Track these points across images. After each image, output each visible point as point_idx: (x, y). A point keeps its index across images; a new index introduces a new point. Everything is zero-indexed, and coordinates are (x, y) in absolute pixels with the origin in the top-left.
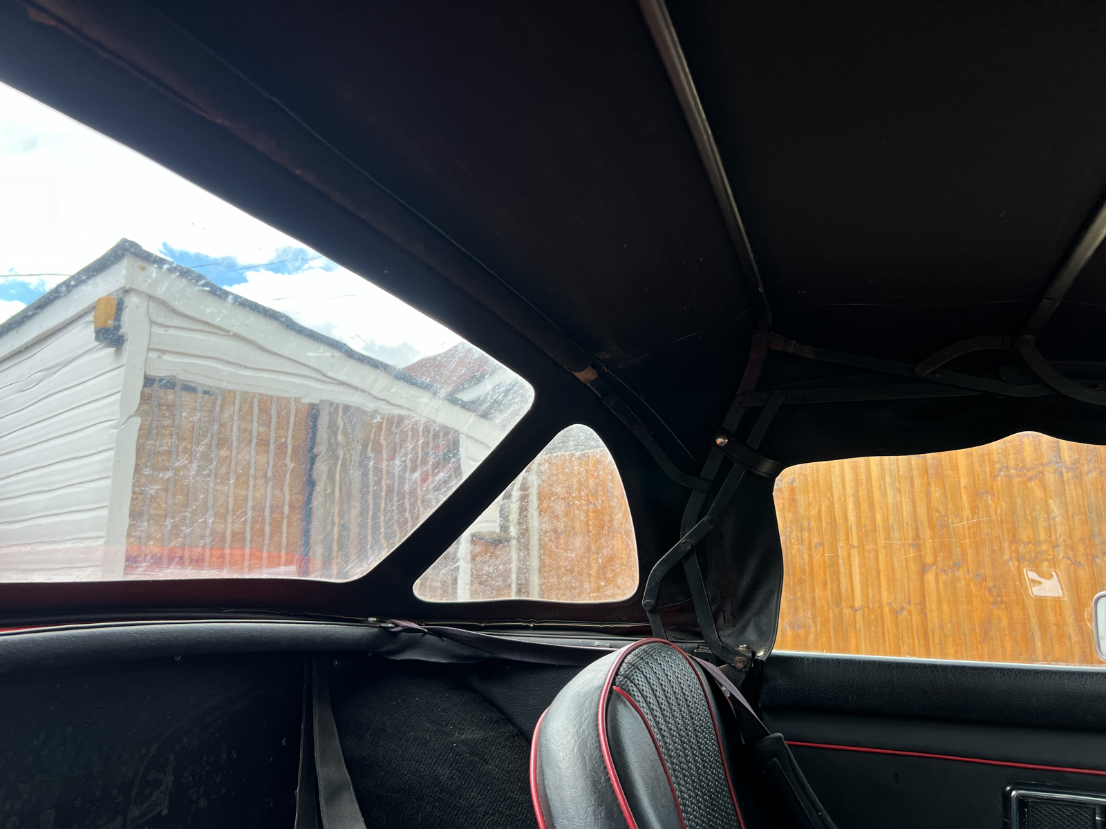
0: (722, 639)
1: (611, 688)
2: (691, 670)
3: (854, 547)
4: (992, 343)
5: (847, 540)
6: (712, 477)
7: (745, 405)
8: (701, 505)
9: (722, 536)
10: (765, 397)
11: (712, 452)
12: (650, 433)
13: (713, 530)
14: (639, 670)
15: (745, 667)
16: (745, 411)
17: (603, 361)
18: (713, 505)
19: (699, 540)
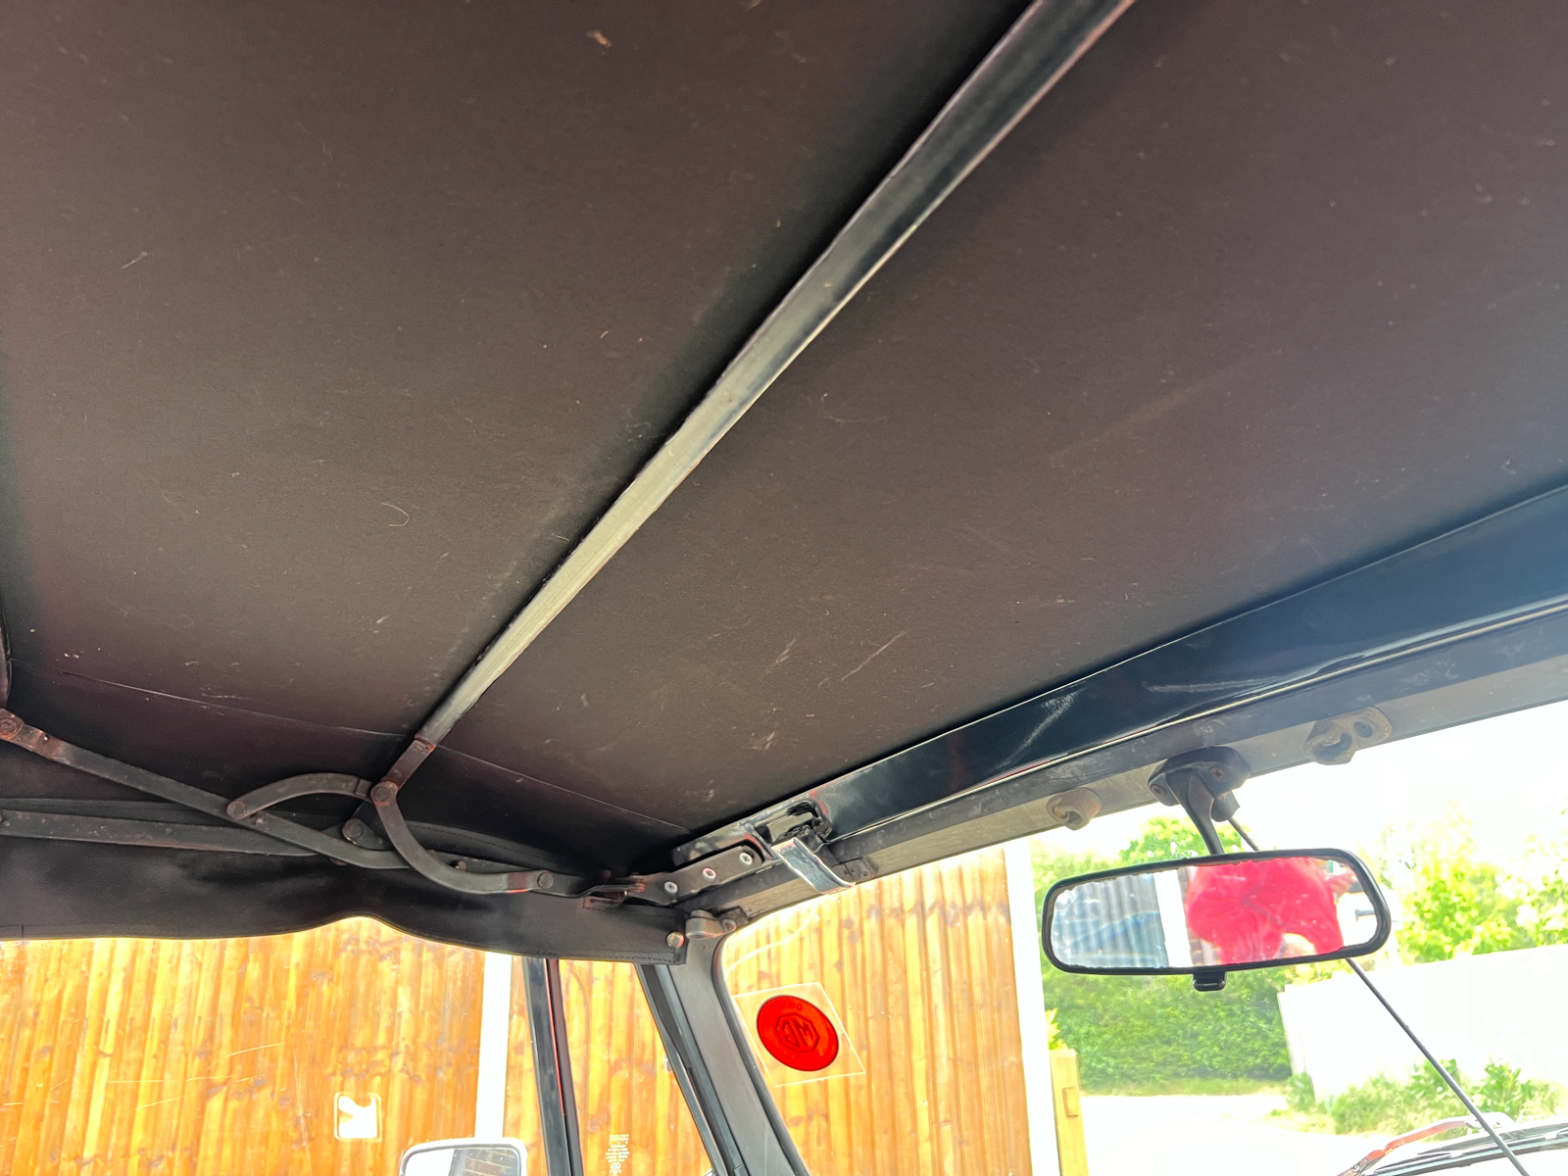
4: (344, 785)
5: (97, 1043)
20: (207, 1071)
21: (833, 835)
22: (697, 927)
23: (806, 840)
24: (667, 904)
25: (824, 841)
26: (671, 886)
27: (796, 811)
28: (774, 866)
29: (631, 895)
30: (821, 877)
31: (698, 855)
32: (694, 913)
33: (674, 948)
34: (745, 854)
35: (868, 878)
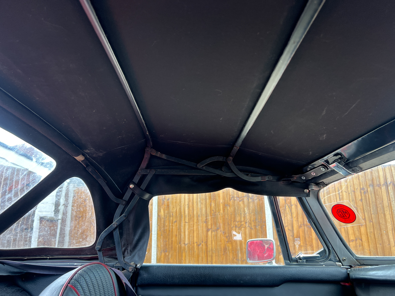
0: (125, 260)
1: (67, 285)
2: (108, 274)
4: (220, 159)
5: (185, 220)
6: (127, 200)
7: (141, 174)
8: (122, 210)
9: (129, 222)
10: (148, 171)
11: (128, 190)
12: (105, 182)
13: (126, 219)
14: (82, 276)
15: (132, 271)
16: (141, 176)
17: (87, 153)
18: (126, 210)
19: (120, 223)
20: (207, 226)
21: (347, 161)
22: (312, 188)
23: (339, 163)
24: (303, 182)
25: (345, 162)
26: (303, 178)
27: (336, 155)
28: (331, 170)
29: (293, 180)
30: (345, 172)
31: (310, 169)
32: (310, 184)
33: (306, 193)
34: (322, 168)
35: (359, 171)
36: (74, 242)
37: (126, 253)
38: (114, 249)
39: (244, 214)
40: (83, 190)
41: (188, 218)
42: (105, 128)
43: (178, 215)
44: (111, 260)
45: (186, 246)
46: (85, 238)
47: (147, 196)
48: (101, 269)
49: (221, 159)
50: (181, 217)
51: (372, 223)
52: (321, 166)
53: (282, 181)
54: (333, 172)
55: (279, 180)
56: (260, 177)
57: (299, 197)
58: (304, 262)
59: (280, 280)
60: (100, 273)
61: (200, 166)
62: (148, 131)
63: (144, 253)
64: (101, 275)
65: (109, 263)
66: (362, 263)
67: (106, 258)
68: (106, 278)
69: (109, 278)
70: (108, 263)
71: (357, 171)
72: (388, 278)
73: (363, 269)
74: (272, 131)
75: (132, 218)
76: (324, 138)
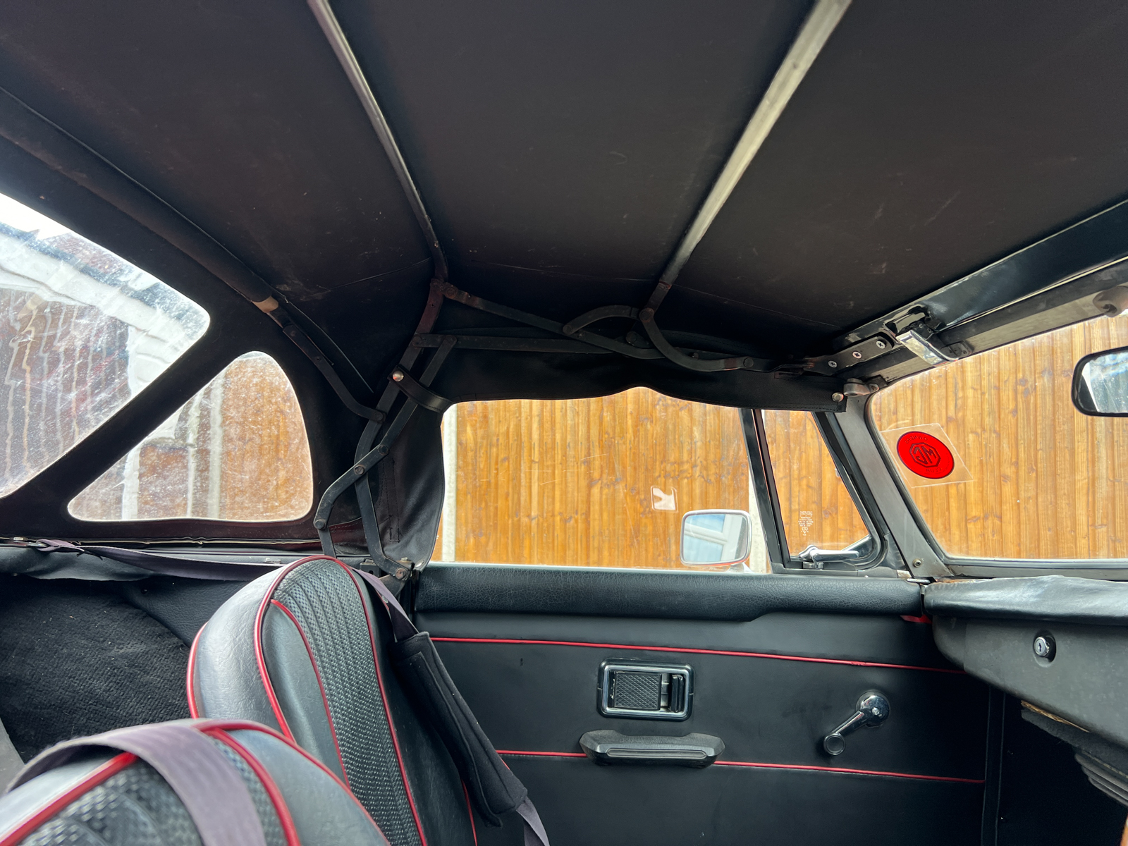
0: (386, 552)
1: (269, 601)
2: (351, 582)
3: (536, 462)
4: (623, 311)
6: (387, 409)
7: (422, 346)
8: (376, 433)
9: (394, 462)
10: (439, 340)
11: (389, 386)
12: (331, 364)
13: (385, 457)
14: (298, 584)
15: (404, 577)
16: (421, 352)
17: (284, 293)
18: (386, 435)
19: (371, 466)
20: (589, 473)
21: (940, 326)
22: (851, 389)
23: (919, 332)
24: (830, 375)
25: (933, 331)
26: (832, 364)
28: (900, 349)
29: (807, 369)
30: (932, 356)
32: (849, 380)
33: (837, 402)
34: (880, 342)
35: (967, 354)
36: (259, 508)
37: (387, 536)
38: (358, 526)
39: (691, 443)
40: (277, 383)
41: (539, 450)
42: (328, 233)
43: (511, 442)
44: (352, 552)
45: (534, 522)
46: (287, 498)
47: (436, 402)
48: (335, 572)
49: (625, 312)
50: (520, 446)
51: (1034, 475)
52: (876, 338)
53: (779, 370)
54: (905, 354)
55: (770, 368)
56: (722, 361)
57: (818, 411)
58: (819, 567)
59: (756, 606)
60: (333, 579)
61: (569, 330)
62: (438, 239)
63: (432, 538)
64: (336, 583)
65: (347, 559)
66: (959, 572)
67: (340, 548)
68: (348, 590)
69: (354, 591)
70: (344, 559)
71: (961, 354)
72: (1007, 607)
73: (956, 586)
74: (754, 250)
75: (400, 454)
76: (884, 272)
